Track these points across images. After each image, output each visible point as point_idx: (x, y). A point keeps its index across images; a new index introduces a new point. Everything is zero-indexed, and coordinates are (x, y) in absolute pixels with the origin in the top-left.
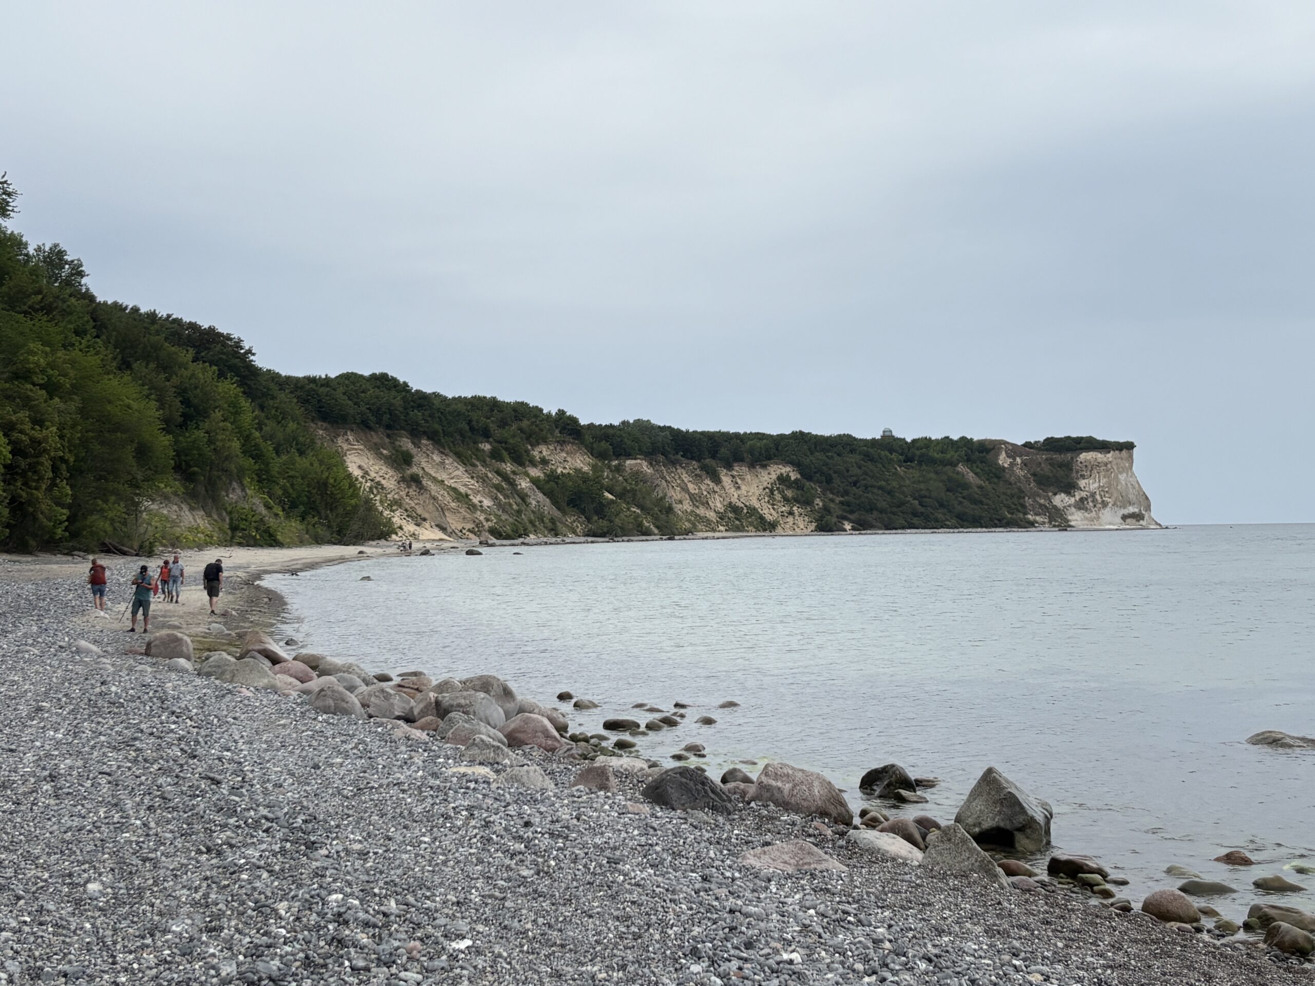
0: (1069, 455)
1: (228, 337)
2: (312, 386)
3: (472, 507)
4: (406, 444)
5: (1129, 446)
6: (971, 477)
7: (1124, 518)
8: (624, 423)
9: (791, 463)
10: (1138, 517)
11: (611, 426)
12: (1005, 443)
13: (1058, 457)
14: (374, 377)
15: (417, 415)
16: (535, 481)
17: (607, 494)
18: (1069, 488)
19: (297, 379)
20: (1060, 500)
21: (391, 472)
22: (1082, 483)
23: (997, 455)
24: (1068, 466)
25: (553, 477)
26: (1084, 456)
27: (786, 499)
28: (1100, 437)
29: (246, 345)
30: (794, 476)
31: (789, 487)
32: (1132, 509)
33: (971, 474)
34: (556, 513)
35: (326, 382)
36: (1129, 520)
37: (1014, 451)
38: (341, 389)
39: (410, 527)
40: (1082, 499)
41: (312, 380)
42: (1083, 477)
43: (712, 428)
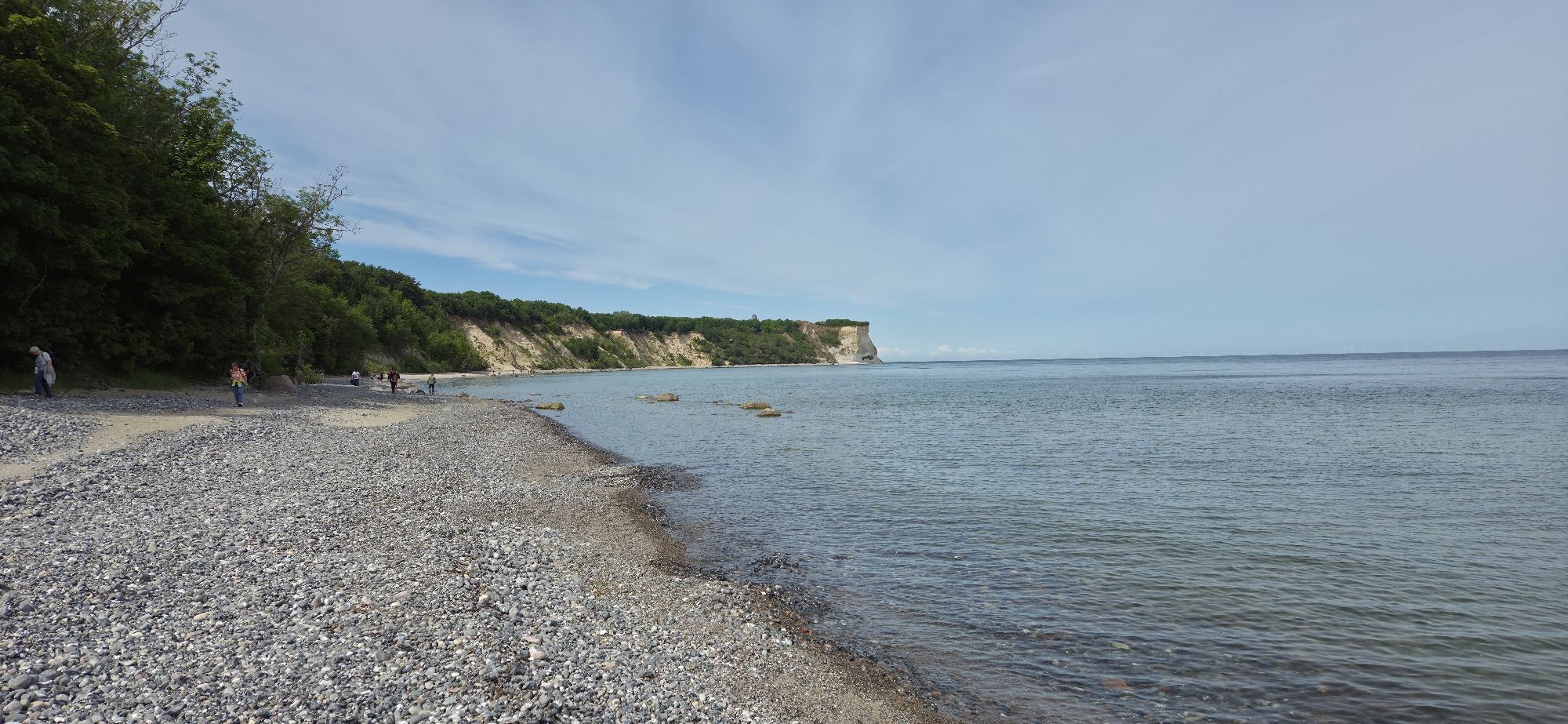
0: (837, 329)
1: (408, 277)
2: (450, 298)
3: (530, 356)
4: (497, 325)
5: (867, 324)
6: (789, 339)
7: (863, 358)
8: (615, 313)
9: (700, 332)
10: (871, 358)
11: (608, 315)
12: (807, 322)
13: (832, 329)
14: (483, 293)
15: (503, 311)
16: (563, 343)
17: (600, 348)
18: (837, 344)
19: (444, 295)
20: (832, 350)
21: (489, 338)
22: (842, 342)
23: (802, 328)
24: (836, 333)
25: (573, 340)
26: (844, 329)
27: (697, 350)
28: (852, 320)
29: (417, 281)
30: (702, 338)
31: (699, 344)
32: (867, 354)
33: (790, 338)
34: (573, 358)
35: (459, 296)
36: (866, 360)
37: (810, 326)
38: (465, 299)
39: (497, 365)
40: (842, 350)
41: (450, 295)
42: (843, 338)
43: (662, 315)
